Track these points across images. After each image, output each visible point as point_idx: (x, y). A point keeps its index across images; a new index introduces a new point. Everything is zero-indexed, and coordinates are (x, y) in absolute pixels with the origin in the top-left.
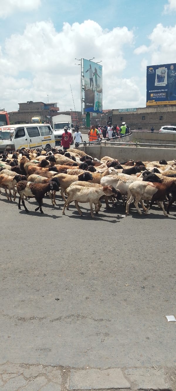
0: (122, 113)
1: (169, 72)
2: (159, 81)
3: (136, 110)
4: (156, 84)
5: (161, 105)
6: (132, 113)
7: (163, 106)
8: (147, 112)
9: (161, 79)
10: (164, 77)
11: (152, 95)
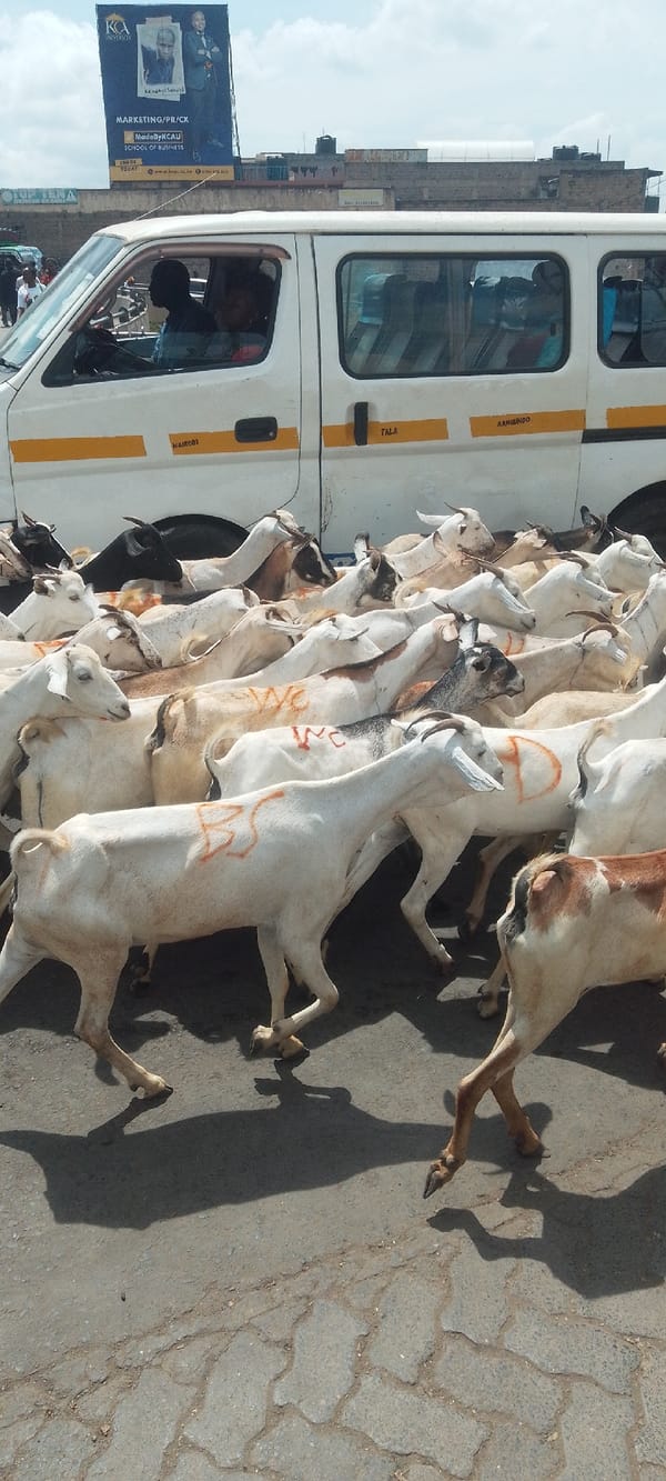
0: (16, 209)
1: (189, 38)
2: (153, 78)
3: (74, 199)
4: (144, 89)
5: (169, 181)
6: (58, 209)
7: (175, 185)
8: (121, 208)
9: (158, 68)
10: (172, 61)
11: (129, 137)
